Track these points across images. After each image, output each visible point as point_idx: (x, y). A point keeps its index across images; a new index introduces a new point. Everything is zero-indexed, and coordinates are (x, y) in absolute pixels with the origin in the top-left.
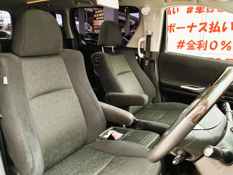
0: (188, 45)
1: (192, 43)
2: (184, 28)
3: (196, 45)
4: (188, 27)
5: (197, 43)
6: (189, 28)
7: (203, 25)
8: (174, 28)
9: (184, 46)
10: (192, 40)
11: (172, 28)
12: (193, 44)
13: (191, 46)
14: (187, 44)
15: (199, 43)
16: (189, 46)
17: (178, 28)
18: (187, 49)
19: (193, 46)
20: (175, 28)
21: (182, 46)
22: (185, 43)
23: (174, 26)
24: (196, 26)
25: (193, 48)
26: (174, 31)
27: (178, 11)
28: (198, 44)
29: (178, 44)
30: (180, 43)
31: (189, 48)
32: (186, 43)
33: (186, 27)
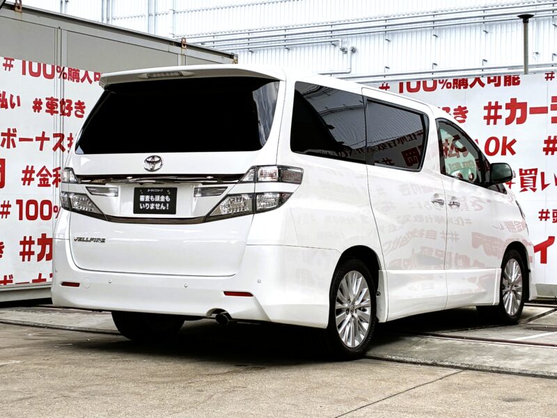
0: (39, 177)
1: (44, 172)
2: (31, 140)
3: (51, 176)
4: (38, 139)
5: (52, 173)
6: (40, 142)
7: (58, 138)
8: (14, 138)
9: (33, 179)
10: (44, 167)
11: (11, 138)
12: (46, 175)
13: (44, 180)
14: (37, 176)
15: (55, 173)
16: (40, 179)
17: (21, 140)
18: (39, 186)
19: (48, 179)
20: (16, 140)
21: (31, 179)
22: (34, 172)
23: (15, 135)
24: (48, 139)
25: (48, 182)
26: (14, 146)
27: (19, 105)
28: (54, 175)
29: (23, 175)
30: (25, 172)
31: (41, 182)
32: (37, 172)
33: (34, 139)
